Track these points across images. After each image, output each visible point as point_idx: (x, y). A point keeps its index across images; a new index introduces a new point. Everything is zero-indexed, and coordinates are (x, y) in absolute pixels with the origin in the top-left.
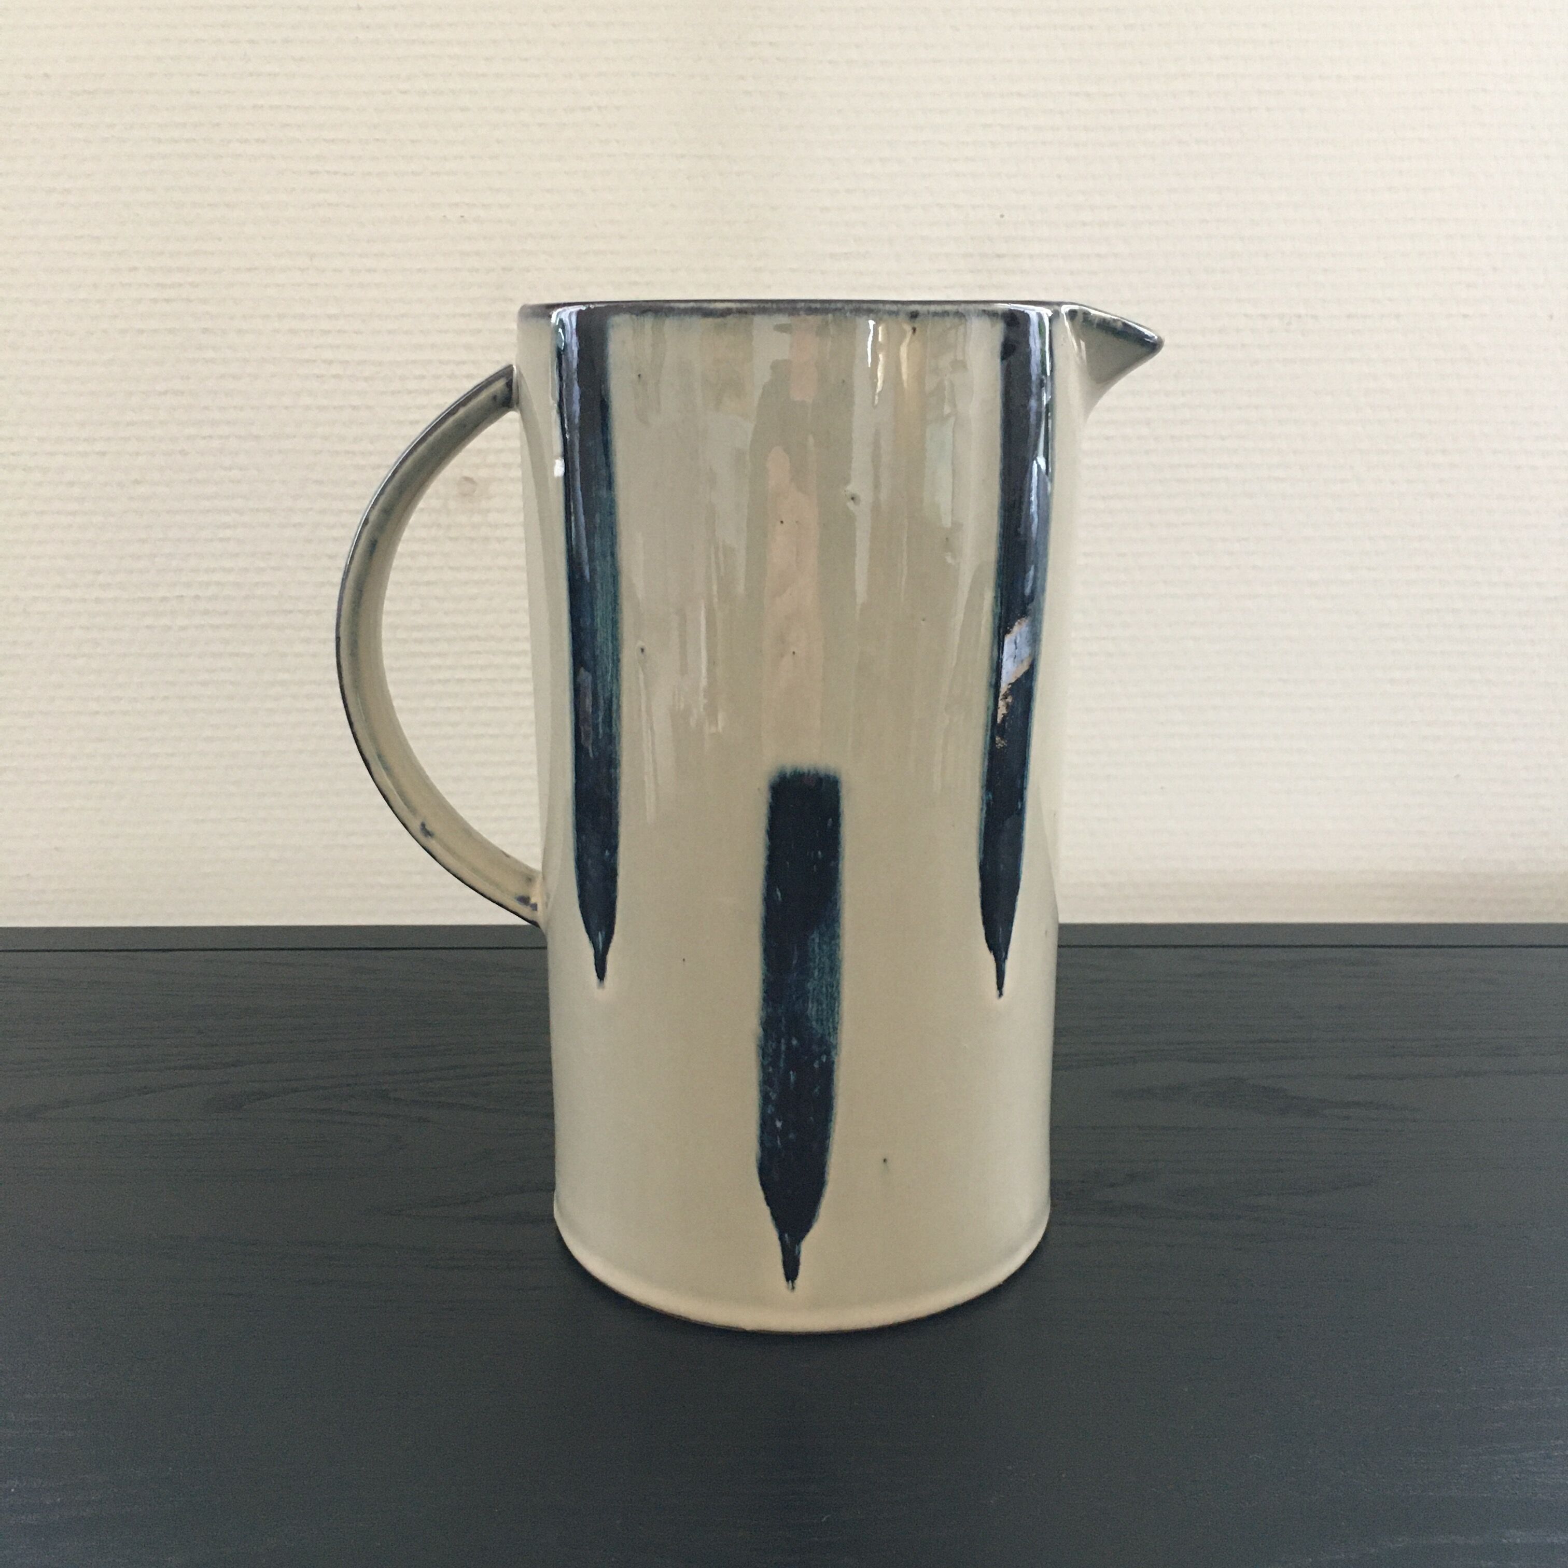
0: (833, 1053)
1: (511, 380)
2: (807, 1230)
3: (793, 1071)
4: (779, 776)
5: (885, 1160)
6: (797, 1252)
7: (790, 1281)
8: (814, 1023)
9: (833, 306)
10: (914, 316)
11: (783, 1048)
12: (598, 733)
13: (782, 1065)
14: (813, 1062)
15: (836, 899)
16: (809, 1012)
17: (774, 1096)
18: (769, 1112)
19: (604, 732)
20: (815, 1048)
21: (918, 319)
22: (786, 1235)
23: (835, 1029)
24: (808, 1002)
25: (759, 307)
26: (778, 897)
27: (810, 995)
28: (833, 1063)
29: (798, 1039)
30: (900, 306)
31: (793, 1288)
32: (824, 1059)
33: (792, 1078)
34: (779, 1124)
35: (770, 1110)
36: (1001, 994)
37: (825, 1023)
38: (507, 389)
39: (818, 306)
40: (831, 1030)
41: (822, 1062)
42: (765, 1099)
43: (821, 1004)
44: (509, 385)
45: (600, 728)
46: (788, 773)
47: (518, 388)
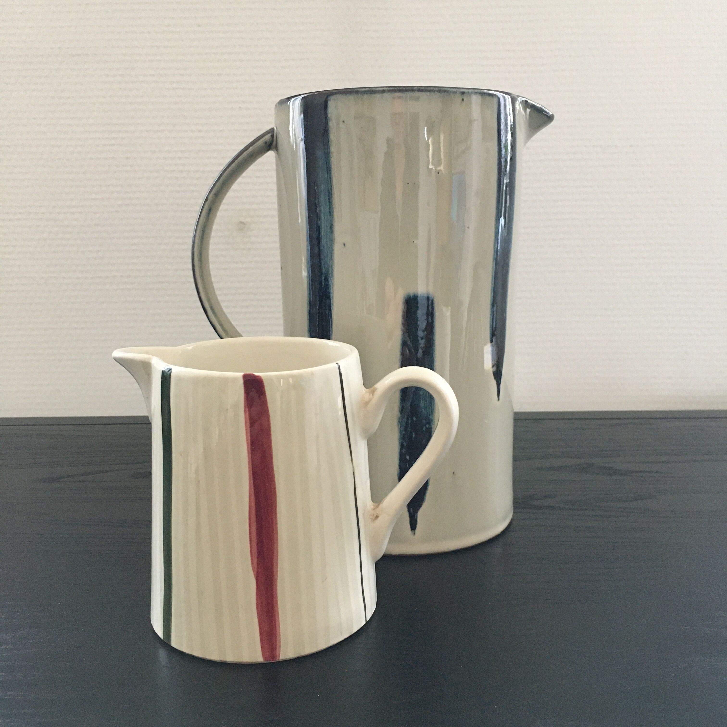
0: (431, 424)
1: (273, 135)
2: (420, 506)
3: (414, 432)
4: (407, 298)
5: (454, 473)
6: (416, 517)
7: (413, 531)
8: (423, 410)
9: (429, 89)
10: (463, 93)
11: (410, 421)
12: (322, 285)
13: (409, 429)
14: (423, 428)
15: (432, 353)
16: (421, 404)
17: (405, 444)
18: (403, 452)
19: (325, 284)
20: (424, 421)
21: (465, 95)
22: (411, 509)
23: (432, 412)
24: (420, 401)
25: (397, 89)
26: (407, 353)
27: (421, 397)
28: (432, 428)
29: (416, 418)
30: (457, 89)
31: (414, 534)
32: (428, 426)
33: (414, 436)
34: (408, 457)
35: (404, 451)
36: (499, 400)
37: (428, 409)
38: (272, 138)
39: (423, 88)
40: (431, 413)
41: (427, 428)
42: (402, 446)
43: (426, 401)
44: (272, 136)
45: (323, 282)
46: (412, 296)
47: (277, 138)
